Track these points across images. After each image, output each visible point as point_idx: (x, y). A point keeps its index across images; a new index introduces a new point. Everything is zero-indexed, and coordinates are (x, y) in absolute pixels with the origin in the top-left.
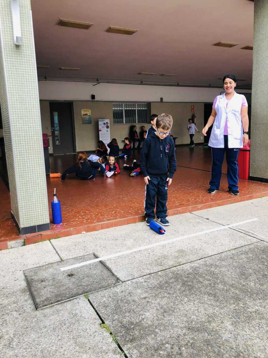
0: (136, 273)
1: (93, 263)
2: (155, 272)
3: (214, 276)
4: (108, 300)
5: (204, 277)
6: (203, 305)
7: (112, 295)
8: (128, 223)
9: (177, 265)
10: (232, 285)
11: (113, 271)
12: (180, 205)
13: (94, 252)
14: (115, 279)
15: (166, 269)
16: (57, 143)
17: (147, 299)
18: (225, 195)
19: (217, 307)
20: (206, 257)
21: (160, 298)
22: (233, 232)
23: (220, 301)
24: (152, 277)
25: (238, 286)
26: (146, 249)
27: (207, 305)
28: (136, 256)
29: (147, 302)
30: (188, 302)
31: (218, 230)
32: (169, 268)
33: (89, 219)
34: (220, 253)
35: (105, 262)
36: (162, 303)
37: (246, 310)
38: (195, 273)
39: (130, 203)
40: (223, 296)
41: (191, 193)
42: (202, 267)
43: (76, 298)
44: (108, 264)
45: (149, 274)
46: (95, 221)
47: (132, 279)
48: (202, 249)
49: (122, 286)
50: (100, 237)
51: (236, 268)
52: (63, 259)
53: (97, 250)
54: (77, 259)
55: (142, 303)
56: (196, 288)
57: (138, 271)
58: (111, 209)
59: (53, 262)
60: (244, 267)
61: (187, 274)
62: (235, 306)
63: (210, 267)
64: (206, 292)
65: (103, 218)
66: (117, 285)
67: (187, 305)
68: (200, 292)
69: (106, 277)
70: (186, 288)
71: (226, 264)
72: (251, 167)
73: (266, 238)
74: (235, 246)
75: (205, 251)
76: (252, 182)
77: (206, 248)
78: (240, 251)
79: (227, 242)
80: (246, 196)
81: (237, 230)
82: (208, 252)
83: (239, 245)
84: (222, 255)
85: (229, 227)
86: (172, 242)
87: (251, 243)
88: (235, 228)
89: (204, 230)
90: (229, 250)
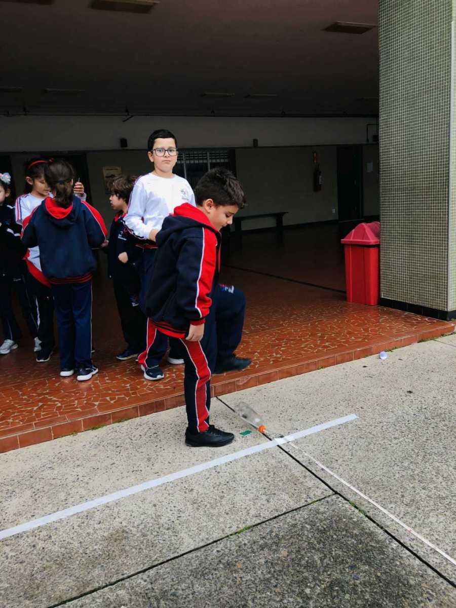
8: (58, 436)
9: (75, 595)
26: (39, 528)
34: (211, 541)
48: (173, 529)
72: (383, 279)
73: (348, 485)
74: (261, 515)
75: (177, 536)
76: (384, 310)
77: (187, 521)
78: (265, 534)
79: (248, 498)
80: (353, 351)
81: (293, 455)
82: (183, 538)
83: (272, 511)
84: (212, 551)
85: (278, 446)
86: (117, 502)
87: (306, 501)
88: (290, 448)
89: (216, 457)
90: (239, 533)
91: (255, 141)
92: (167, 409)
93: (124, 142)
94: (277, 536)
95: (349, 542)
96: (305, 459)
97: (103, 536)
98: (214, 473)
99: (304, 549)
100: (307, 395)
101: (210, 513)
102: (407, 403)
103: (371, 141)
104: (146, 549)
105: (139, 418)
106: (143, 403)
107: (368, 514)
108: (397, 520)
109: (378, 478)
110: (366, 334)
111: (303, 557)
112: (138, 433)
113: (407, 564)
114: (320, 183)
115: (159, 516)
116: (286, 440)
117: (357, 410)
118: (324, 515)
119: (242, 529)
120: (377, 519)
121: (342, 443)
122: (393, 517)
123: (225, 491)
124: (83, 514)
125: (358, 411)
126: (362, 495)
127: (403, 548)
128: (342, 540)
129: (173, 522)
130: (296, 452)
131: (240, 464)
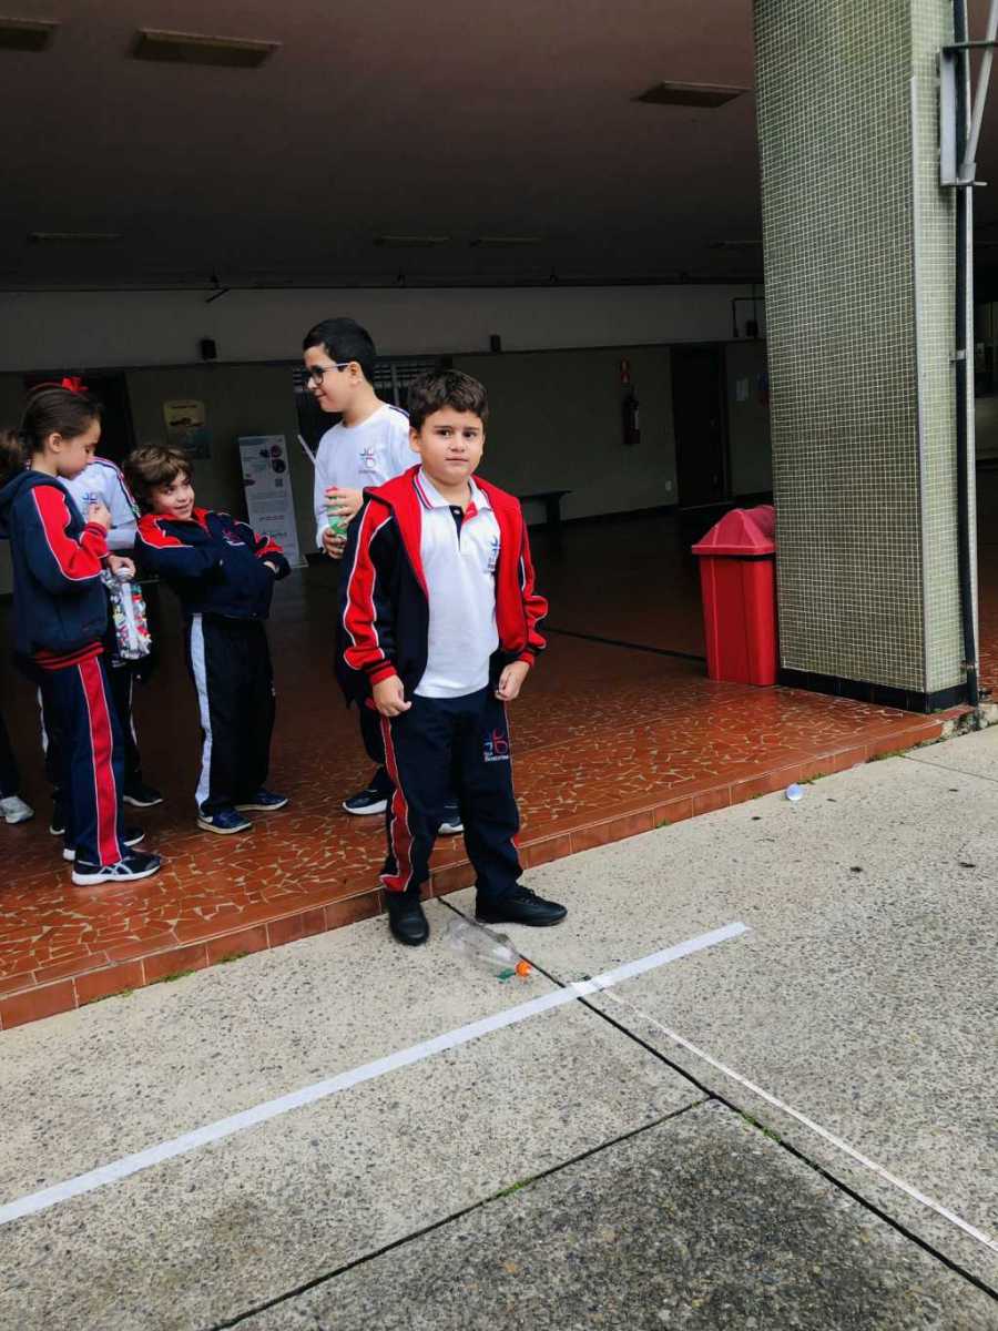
20: (350, 1266)
26: (56, 1208)
31: (513, 1025)
34: (444, 1217)
48: (360, 1194)
72: (785, 628)
73: (738, 1077)
74: (552, 1152)
75: (368, 1209)
76: (789, 694)
77: (389, 1175)
78: (563, 1195)
79: (520, 1117)
80: (729, 785)
81: (613, 1017)
82: (381, 1214)
83: (574, 1143)
84: (448, 1239)
85: (580, 999)
86: (231, 1140)
87: (648, 1117)
88: (606, 1003)
89: (444, 1030)
90: (505, 1194)
91: (495, 341)
92: (329, 929)
93: (208, 347)
94: (589, 1197)
95: (747, 1203)
96: (639, 1025)
97: (203, 1218)
98: (442, 1066)
99: (651, 1223)
100: (635, 884)
101: (439, 1153)
102: (851, 893)
103: (742, 335)
104: (299, 1243)
105: (267, 951)
106: (275, 918)
107: (785, 1139)
108: (847, 1148)
109: (800, 1060)
110: (755, 748)
111: (648, 1242)
112: (266, 984)
113: (875, 1244)
114: (637, 428)
115: (325, 1166)
116: (596, 985)
117: (746, 912)
118: (690, 1145)
119: (511, 1185)
120: (806, 1150)
121: (719, 986)
122: (838, 1142)
123: (468, 1103)
124: (152, 1173)
125: (748, 915)
126: (771, 1099)
127: (864, 1210)
128: (733, 1200)
129: (358, 1178)
130: (620, 1010)
131: (497, 1043)
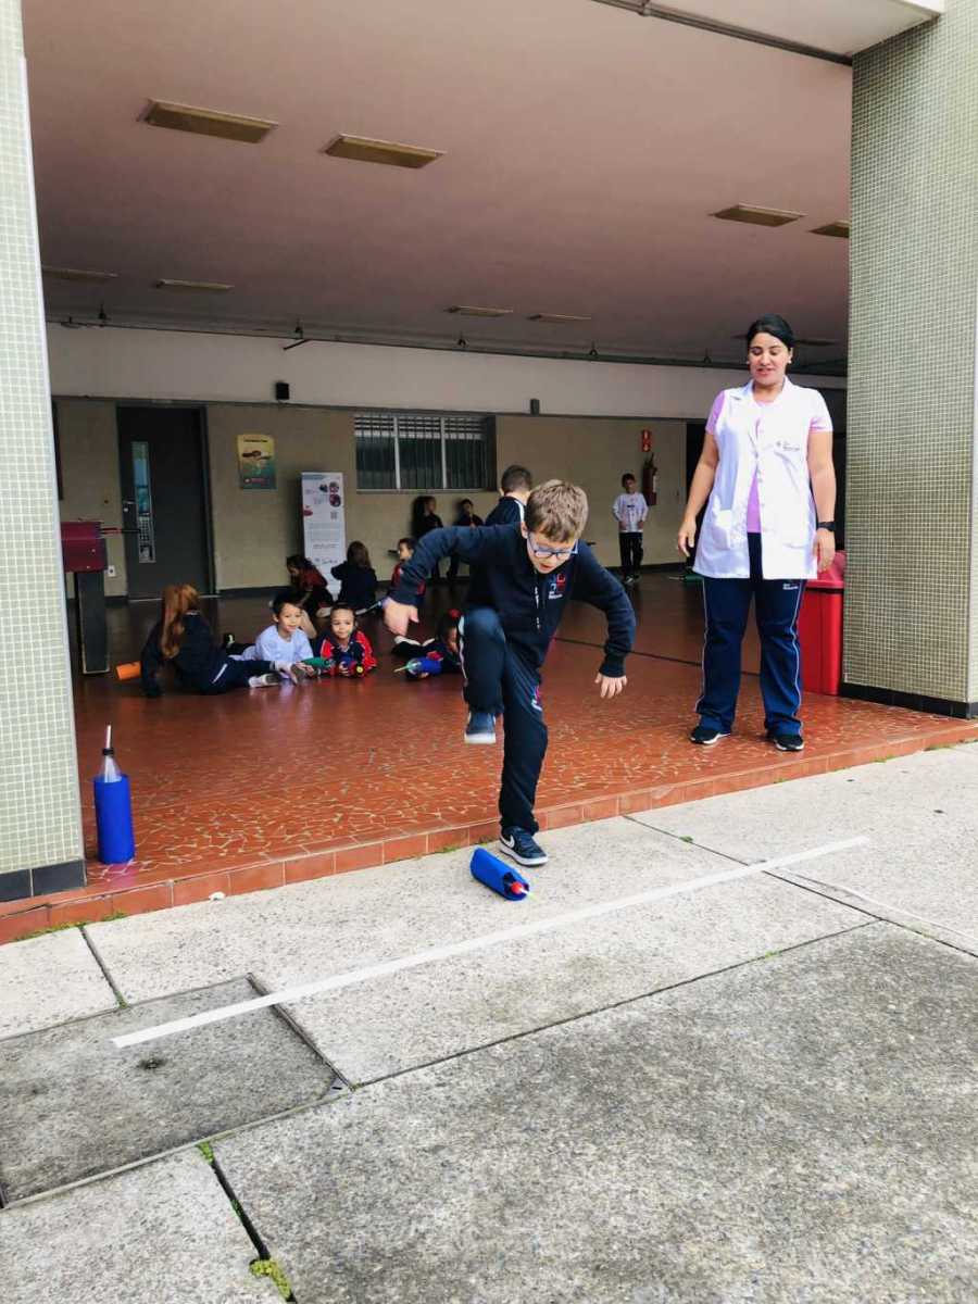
0: (405, 1051)
1: (244, 1014)
2: (479, 1044)
3: (701, 1057)
4: (293, 1162)
5: (664, 1062)
6: (654, 1172)
7: (308, 1141)
8: (391, 859)
9: (566, 1017)
10: (766, 1091)
11: (320, 1044)
12: (588, 787)
13: (250, 971)
14: (327, 1075)
15: (522, 1035)
16: (145, 557)
17: (442, 1152)
18: (752, 751)
19: (708, 1178)
20: (677, 986)
21: (493, 1147)
22: (779, 888)
23: (720, 1155)
24: (468, 1065)
25: (788, 1096)
26: (453, 957)
27: (669, 1172)
28: (414, 987)
29: (443, 1165)
30: (601, 1159)
31: (722, 883)
32: (536, 1031)
33: (237, 844)
34: (726, 967)
35: (290, 1008)
36: (500, 1168)
37: (813, 1189)
38: (633, 1048)
39: (404, 780)
40: (730, 1135)
41: (629, 742)
42: (657, 1022)
43: (163, 1159)
44: (302, 1017)
45: (459, 1055)
46: (261, 854)
47: (389, 1076)
48: (663, 955)
49: (348, 1104)
50: (279, 911)
51: (784, 1026)
52: (130, 1002)
53: (265, 963)
54: (182, 1001)
55: (423, 1172)
56: (634, 1107)
57: (416, 1043)
58: (328, 804)
59: (89, 1013)
60: (815, 1020)
61: (600, 1050)
62: (775, 1174)
63: (690, 1022)
64: (668, 1120)
65: (297, 837)
66: (332, 1102)
67: (594, 1173)
68: (648, 1119)
69: (291, 1070)
70: (594, 1104)
71: (746, 1009)
72: (849, 650)
73: (897, 910)
74: (784, 941)
75: (672, 962)
76: (849, 703)
77: (677, 948)
78: (801, 959)
79: (753, 925)
80: (827, 757)
81: (793, 881)
82: (683, 964)
83: (798, 937)
84: (736, 975)
85: (764, 871)
86: (554, 930)
87: (841, 928)
88: (784, 874)
89: (672, 883)
90: (762, 958)
91: (534, 404)
93: (282, 390)
94: (820, 960)
95: (925, 965)
97: (562, 963)
98: (681, 900)
99: (866, 972)
101: (706, 940)
102: (940, 824)
104: (636, 975)
107: (939, 939)
110: (838, 735)
111: (868, 979)
114: (654, 490)
115: (630, 943)
116: (771, 865)
117: (865, 831)
118: (876, 940)
119: (764, 954)
120: (955, 944)
121: (862, 869)
123: (712, 918)
125: (868, 833)
128: (916, 963)
129: (656, 949)
130: (795, 877)
131: (715, 891)
